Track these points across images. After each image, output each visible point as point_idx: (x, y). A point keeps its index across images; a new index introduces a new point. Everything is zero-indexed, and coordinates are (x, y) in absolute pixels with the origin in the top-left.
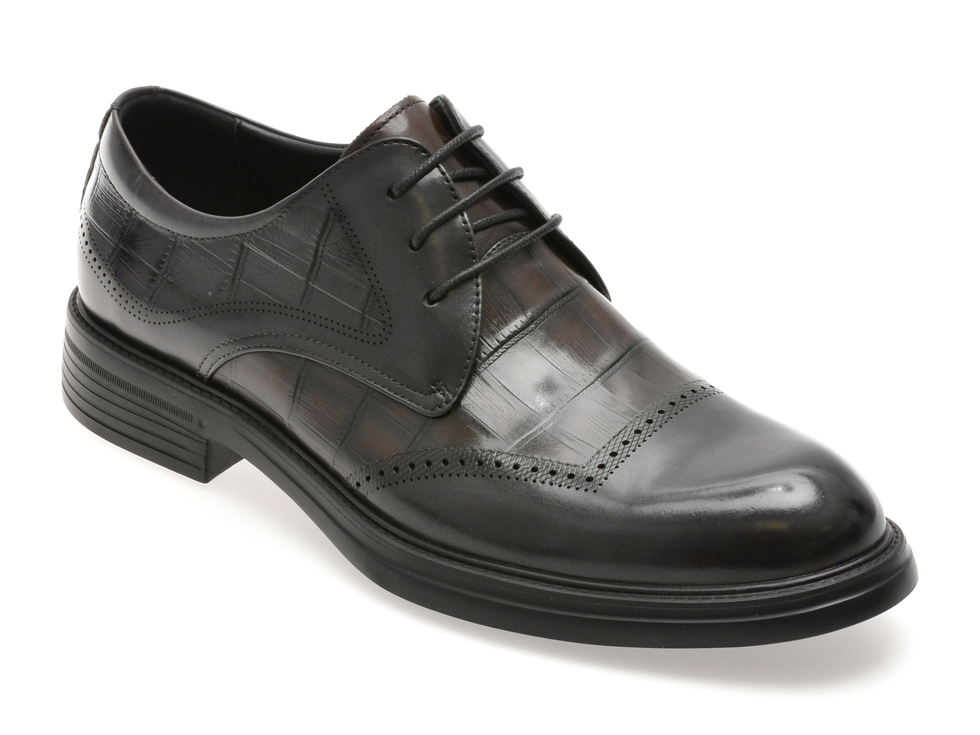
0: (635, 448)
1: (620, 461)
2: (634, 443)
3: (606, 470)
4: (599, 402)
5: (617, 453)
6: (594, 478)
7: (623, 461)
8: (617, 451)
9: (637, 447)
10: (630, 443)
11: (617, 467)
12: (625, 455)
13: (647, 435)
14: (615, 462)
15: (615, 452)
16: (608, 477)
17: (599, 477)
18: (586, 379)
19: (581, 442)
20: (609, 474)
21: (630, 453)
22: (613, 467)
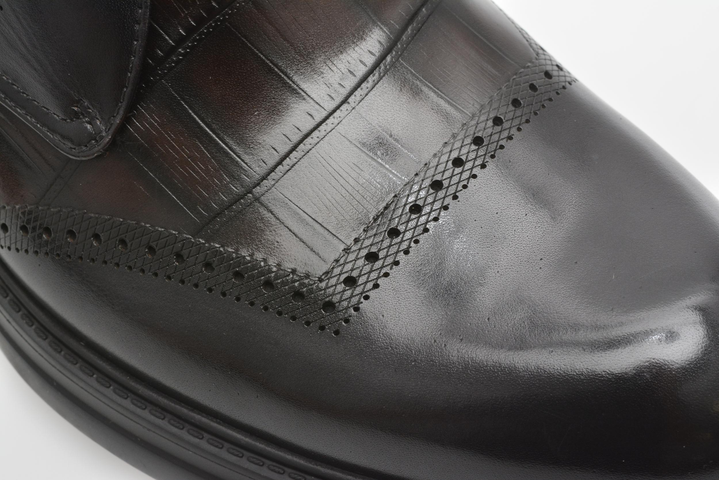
0: (409, 247)
1: (382, 274)
2: (408, 235)
3: (358, 290)
4: (354, 142)
5: (378, 256)
6: (337, 305)
7: (386, 275)
8: (379, 251)
9: (412, 244)
10: (401, 236)
11: (376, 286)
12: (390, 260)
13: (431, 218)
14: (374, 275)
15: (375, 253)
16: (360, 306)
17: (345, 304)
18: (333, 95)
19: (319, 225)
20: (362, 300)
21: (401, 257)
22: (370, 285)
